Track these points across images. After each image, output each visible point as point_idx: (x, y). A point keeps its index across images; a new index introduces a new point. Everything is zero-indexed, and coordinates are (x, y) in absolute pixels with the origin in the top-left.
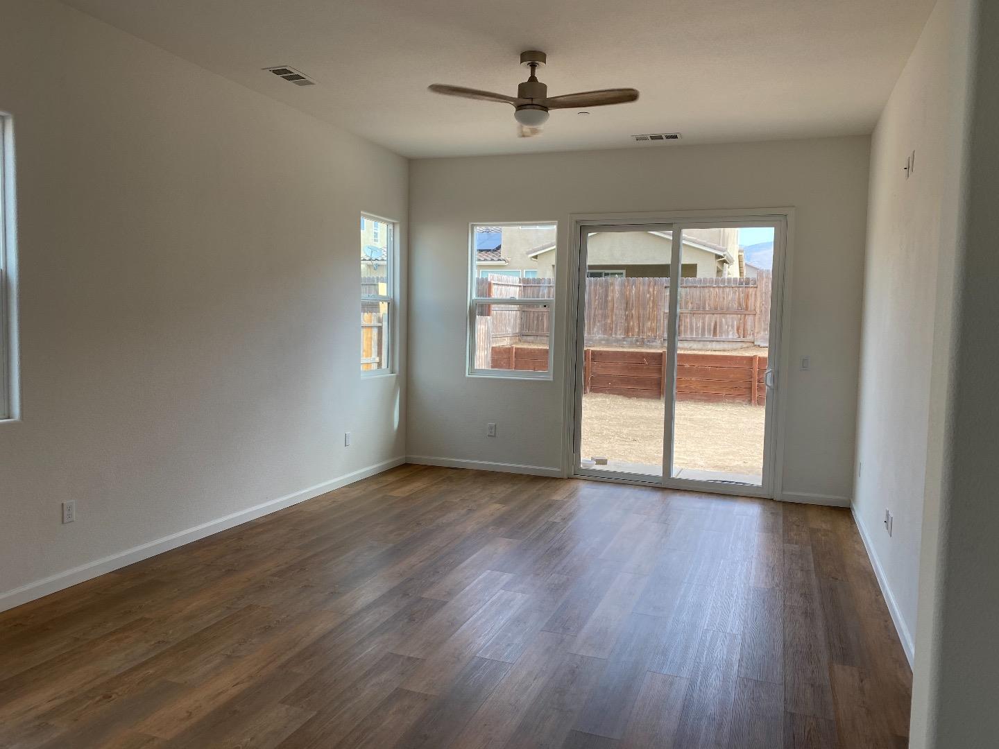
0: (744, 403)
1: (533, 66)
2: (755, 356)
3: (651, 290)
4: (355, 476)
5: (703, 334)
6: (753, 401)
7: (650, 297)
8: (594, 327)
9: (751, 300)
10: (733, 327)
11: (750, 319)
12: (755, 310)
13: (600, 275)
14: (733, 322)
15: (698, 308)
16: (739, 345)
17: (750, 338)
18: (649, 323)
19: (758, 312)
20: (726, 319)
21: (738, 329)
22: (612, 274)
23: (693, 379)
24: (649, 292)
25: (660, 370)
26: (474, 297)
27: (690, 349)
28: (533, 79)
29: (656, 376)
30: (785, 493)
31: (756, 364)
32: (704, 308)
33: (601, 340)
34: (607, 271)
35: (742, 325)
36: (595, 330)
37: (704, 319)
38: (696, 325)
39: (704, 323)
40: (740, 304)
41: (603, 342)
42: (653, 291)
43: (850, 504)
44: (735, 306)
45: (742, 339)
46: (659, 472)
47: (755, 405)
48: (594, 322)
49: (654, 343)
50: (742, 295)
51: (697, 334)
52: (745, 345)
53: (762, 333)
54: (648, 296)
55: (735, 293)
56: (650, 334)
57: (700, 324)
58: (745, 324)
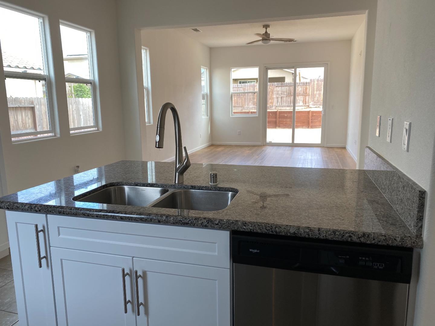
0: (306, 128)
1: (266, 28)
2: (310, 111)
3: (271, 88)
4: (202, 147)
5: (290, 104)
6: (309, 127)
7: (271, 91)
8: (250, 102)
9: (308, 90)
10: (301, 101)
11: (307, 98)
12: (309, 94)
13: (246, 82)
14: (301, 99)
15: (289, 94)
16: (304, 107)
17: (307, 104)
18: (271, 100)
19: (310, 95)
20: (299, 98)
21: (303, 101)
22: (251, 82)
23: (288, 120)
24: (270, 89)
25: (276, 118)
26: (232, 91)
27: (286, 109)
28: (266, 32)
29: (274, 120)
30: (327, 145)
31: (311, 114)
32: (291, 94)
33: (252, 108)
34: (249, 81)
35: (304, 100)
36: (250, 104)
37: (290, 98)
38: (288, 100)
39: (290, 100)
40: (304, 92)
41: (253, 108)
42: (272, 88)
43: (345, 145)
44: (302, 93)
45: (304, 105)
46: (291, 142)
47: (310, 128)
48: (250, 101)
49: (272, 108)
50: (304, 88)
51: (288, 104)
52: (306, 107)
53: (312, 102)
54: (270, 90)
55: (302, 88)
56: (271, 105)
57: (289, 100)
58: (306, 99)
